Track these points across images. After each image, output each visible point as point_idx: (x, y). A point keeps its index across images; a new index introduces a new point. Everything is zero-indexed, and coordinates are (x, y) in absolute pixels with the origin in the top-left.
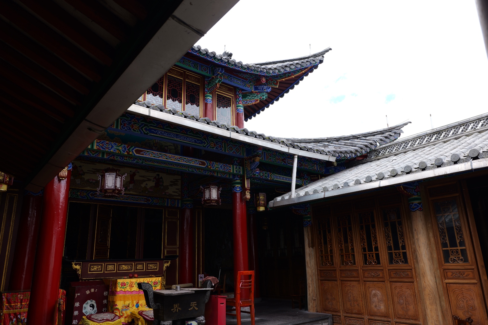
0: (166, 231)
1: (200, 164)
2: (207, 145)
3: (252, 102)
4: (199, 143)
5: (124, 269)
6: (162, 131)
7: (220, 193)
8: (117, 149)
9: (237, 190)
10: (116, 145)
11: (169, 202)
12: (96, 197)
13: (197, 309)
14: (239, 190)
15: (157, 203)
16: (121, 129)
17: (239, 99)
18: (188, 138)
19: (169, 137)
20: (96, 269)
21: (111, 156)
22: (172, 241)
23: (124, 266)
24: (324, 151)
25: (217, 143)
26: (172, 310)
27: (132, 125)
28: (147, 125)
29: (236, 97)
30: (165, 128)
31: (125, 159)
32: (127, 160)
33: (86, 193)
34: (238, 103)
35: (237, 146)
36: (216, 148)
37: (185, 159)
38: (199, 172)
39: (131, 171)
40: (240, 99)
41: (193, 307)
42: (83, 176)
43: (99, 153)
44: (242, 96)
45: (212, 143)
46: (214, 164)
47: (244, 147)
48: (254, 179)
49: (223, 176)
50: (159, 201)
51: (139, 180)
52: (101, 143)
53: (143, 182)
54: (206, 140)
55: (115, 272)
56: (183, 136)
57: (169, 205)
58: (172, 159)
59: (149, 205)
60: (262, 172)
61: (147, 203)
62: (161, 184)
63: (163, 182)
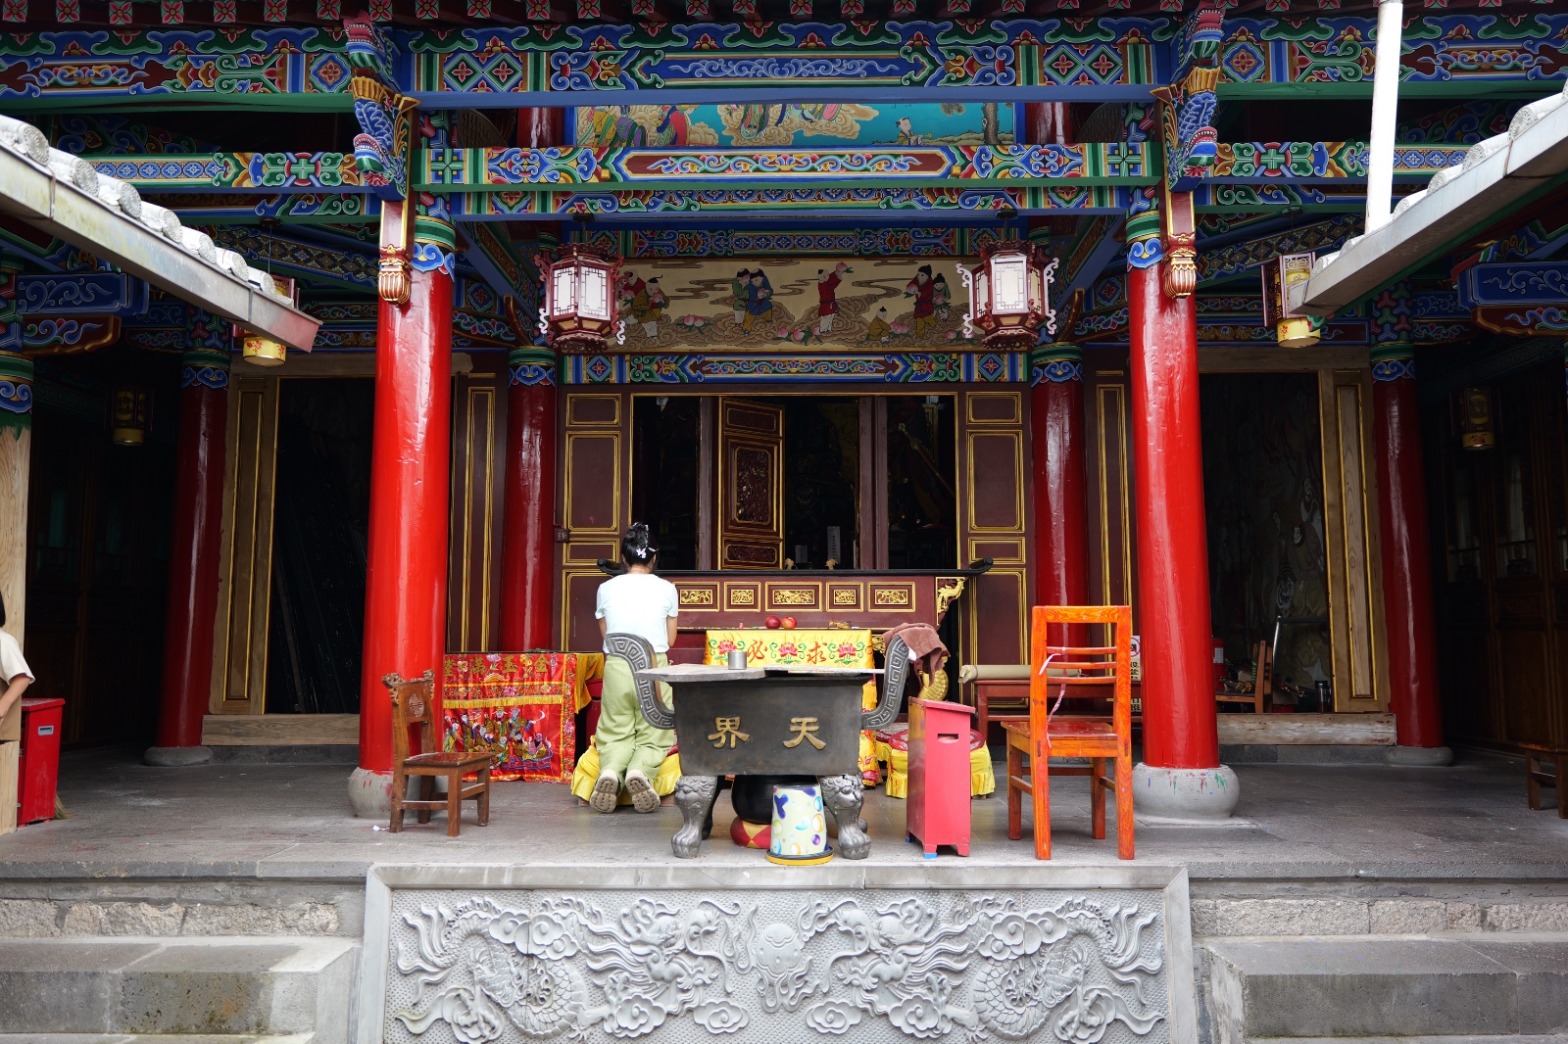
1: (913, 168)
2: (931, 72)
4: (890, 73)
5: (788, 602)
6: (717, 60)
7: (1050, 286)
8: (560, 170)
9: (1141, 260)
10: (555, 154)
11: (976, 365)
12: (709, 372)
13: (821, 744)
14: (1151, 257)
15: (928, 373)
16: (551, 89)
18: (835, 63)
19: (747, 76)
20: (695, 599)
21: (572, 205)
22: (995, 512)
23: (787, 593)
25: (982, 55)
26: (710, 737)
27: (592, 64)
28: (651, 52)
30: (726, 43)
31: (620, 206)
32: (628, 206)
33: (676, 363)
35: (1098, 43)
36: (982, 78)
37: (841, 156)
38: (942, 203)
39: (820, 272)
41: (801, 737)
43: (530, 201)
45: (959, 61)
46: (987, 156)
47: (1141, 42)
48: (1249, 196)
49: (1064, 205)
50: (934, 366)
51: (854, 299)
52: (503, 158)
53: (870, 303)
54: (925, 54)
55: (758, 610)
56: (811, 60)
57: (976, 377)
58: (783, 168)
59: (895, 383)
60: (1278, 149)
61: (889, 377)
62: (939, 301)
63: (946, 293)
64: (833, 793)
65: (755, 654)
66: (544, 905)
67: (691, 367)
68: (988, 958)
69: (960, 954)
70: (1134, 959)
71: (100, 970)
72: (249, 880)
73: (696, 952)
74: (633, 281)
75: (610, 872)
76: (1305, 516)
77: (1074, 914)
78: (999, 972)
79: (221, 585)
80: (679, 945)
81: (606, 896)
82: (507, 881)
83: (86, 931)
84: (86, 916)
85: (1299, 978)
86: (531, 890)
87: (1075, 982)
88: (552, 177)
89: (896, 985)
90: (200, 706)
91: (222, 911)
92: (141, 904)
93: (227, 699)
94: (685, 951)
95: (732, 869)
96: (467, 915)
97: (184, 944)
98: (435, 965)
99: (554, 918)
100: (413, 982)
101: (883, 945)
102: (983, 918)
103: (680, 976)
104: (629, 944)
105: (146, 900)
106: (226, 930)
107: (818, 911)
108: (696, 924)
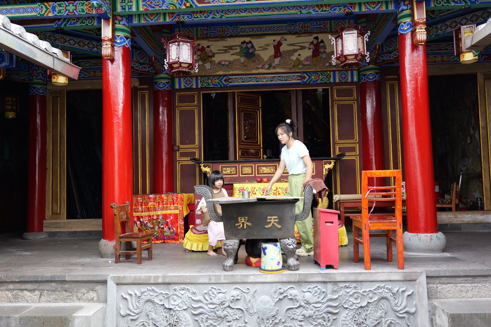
0: (336, 119)
5: (265, 172)
8: (170, 4)
9: (404, 30)
11: (337, 76)
12: (231, 82)
13: (279, 226)
14: (408, 29)
15: (318, 80)
20: (229, 171)
21: (175, 18)
22: (346, 134)
23: (264, 168)
26: (236, 225)
31: (194, 17)
32: (198, 17)
33: (218, 79)
38: (322, 11)
39: (274, 41)
41: (271, 224)
42: (213, 59)
48: (448, 2)
49: (372, 9)
50: (320, 77)
51: (288, 51)
52: (148, 0)
53: (294, 53)
55: (253, 175)
57: (337, 81)
59: (305, 84)
61: (302, 82)
62: (322, 51)
63: (325, 47)
64: (284, 245)
65: (253, 192)
66: (174, 290)
67: (224, 81)
68: (347, 308)
69: (336, 307)
70: (405, 308)
71: (10, 315)
72: (64, 282)
73: (233, 307)
74: (200, 47)
75: (199, 277)
76: (472, 132)
77: (381, 291)
78: (351, 313)
79: (47, 171)
80: (227, 304)
81: (198, 286)
82: (160, 281)
83: (5, 301)
84: (4, 296)
85: (471, 314)
86: (170, 284)
87: (381, 317)
88: (167, 6)
89: (311, 319)
90: (42, 217)
91: (54, 293)
92: (24, 291)
93: (52, 214)
94: (229, 307)
95: (246, 275)
96: (146, 294)
97: (41, 306)
98: (134, 313)
99: (179, 295)
100: (126, 319)
101: (305, 303)
102: (344, 293)
103: (227, 316)
104: (207, 304)
105: (26, 290)
106: (56, 300)
107: (280, 291)
108: (233, 296)
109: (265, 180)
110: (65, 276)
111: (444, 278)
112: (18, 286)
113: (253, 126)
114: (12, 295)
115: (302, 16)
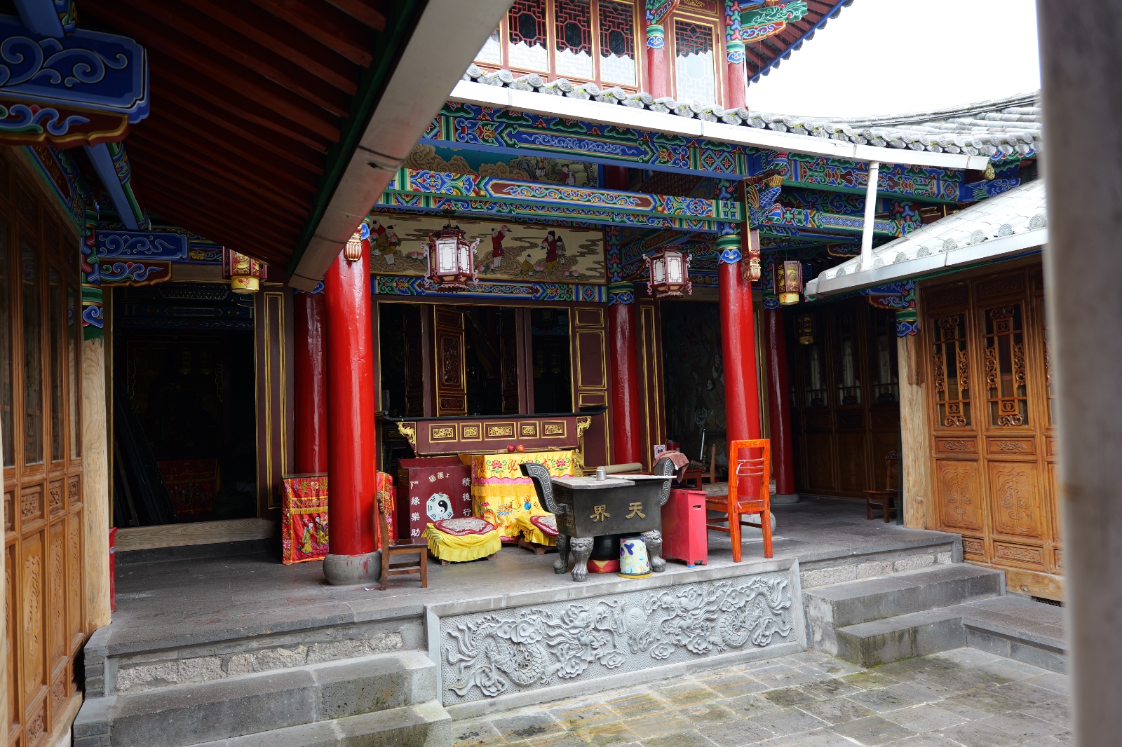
0: (579, 354)
1: (637, 205)
2: (652, 156)
3: (765, 29)
4: (633, 155)
5: (497, 434)
6: (547, 135)
8: (453, 187)
9: (728, 259)
10: (450, 177)
11: (581, 292)
12: (429, 289)
13: (642, 515)
14: (734, 259)
15: (555, 296)
16: (457, 140)
17: (733, 28)
18: (606, 145)
19: (563, 147)
20: (443, 434)
21: (444, 204)
22: (592, 377)
23: (496, 428)
24: (954, 144)
25: (675, 150)
26: (591, 517)
27: (479, 128)
28: (511, 125)
29: (726, 23)
30: (552, 127)
31: (472, 207)
32: (476, 208)
33: (408, 282)
34: (732, 40)
35: (724, 151)
36: (675, 163)
37: (603, 194)
38: (638, 221)
39: (493, 230)
40: (736, 25)
41: (634, 513)
42: (398, 248)
43: (419, 199)
44: (741, 17)
45: (664, 152)
46: (671, 202)
47: (742, 154)
48: (770, 230)
50: (558, 291)
51: (513, 248)
52: (419, 176)
54: (649, 147)
56: (595, 142)
57: (581, 298)
58: (574, 198)
59: (537, 301)
60: (790, 211)
61: (535, 296)
62: (560, 253)
63: (563, 249)
64: (649, 540)
66: (522, 615)
67: (418, 285)
68: (724, 611)
69: (713, 611)
70: (780, 603)
72: (349, 625)
73: (600, 629)
75: (555, 593)
76: (715, 375)
77: (757, 585)
78: (730, 618)
80: (592, 626)
81: (553, 606)
82: (503, 605)
85: (853, 599)
86: (515, 608)
87: (760, 617)
88: (448, 190)
89: (689, 630)
91: (331, 646)
92: (279, 649)
94: (596, 629)
95: (613, 583)
96: (484, 626)
98: (469, 656)
99: (529, 621)
100: (456, 668)
101: (683, 612)
102: (722, 593)
103: (593, 642)
104: (568, 629)
105: (282, 646)
106: (335, 656)
107: (653, 599)
108: (600, 614)
109: (521, 448)
110: (352, 616)
111: (809, 564)
112: (267, 642)
113: (455, 359)
114: (257, 658)
115: (614, 224)
